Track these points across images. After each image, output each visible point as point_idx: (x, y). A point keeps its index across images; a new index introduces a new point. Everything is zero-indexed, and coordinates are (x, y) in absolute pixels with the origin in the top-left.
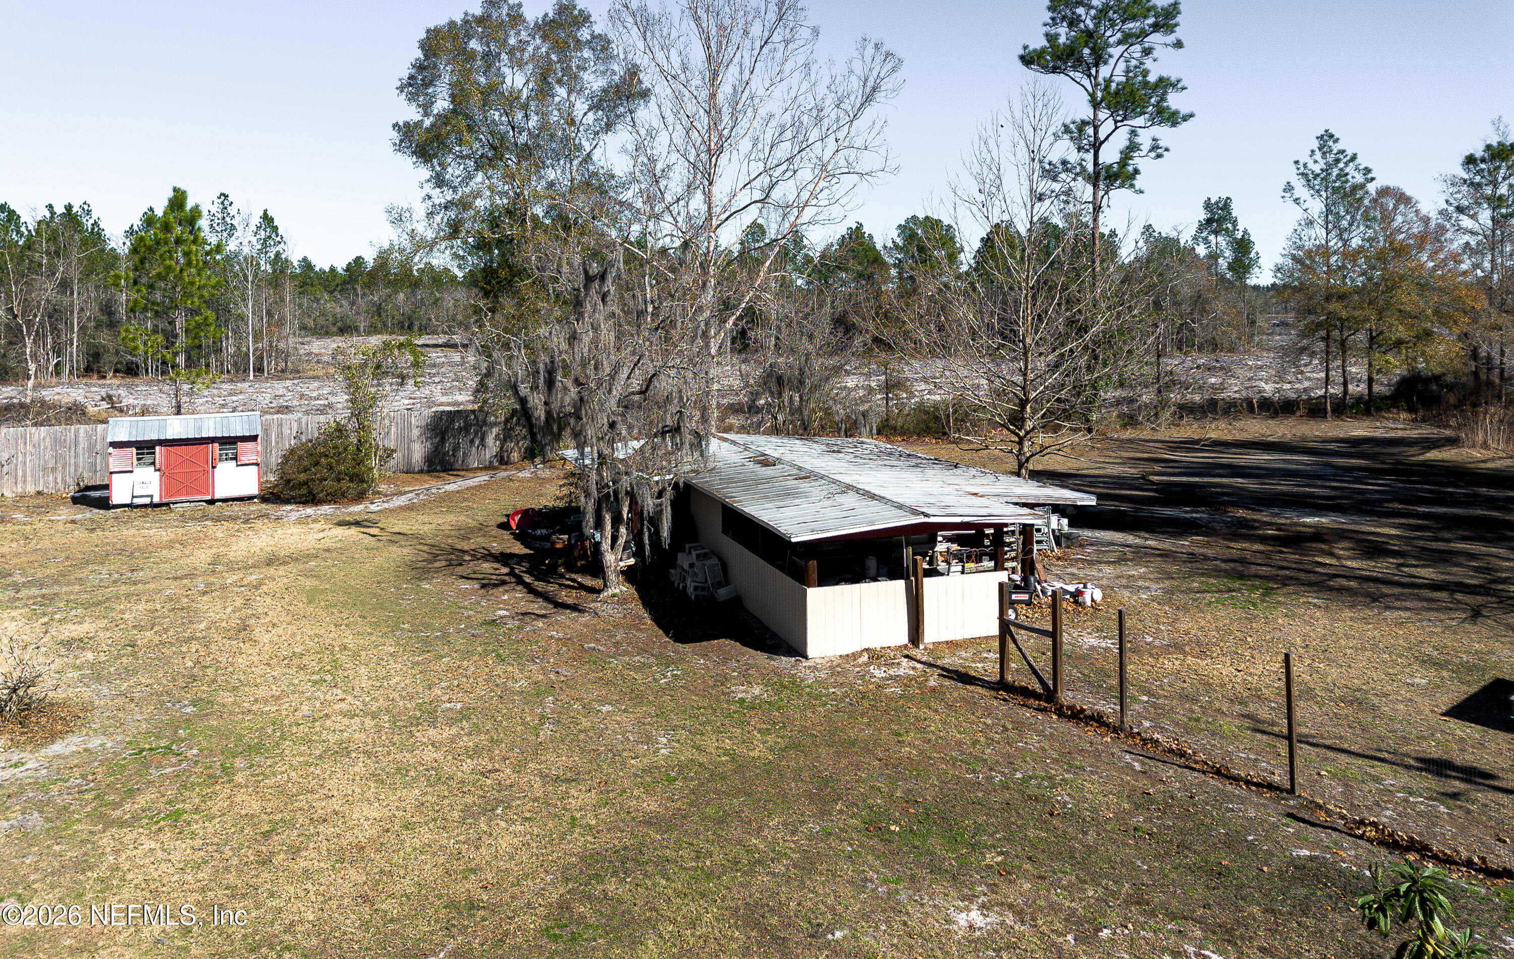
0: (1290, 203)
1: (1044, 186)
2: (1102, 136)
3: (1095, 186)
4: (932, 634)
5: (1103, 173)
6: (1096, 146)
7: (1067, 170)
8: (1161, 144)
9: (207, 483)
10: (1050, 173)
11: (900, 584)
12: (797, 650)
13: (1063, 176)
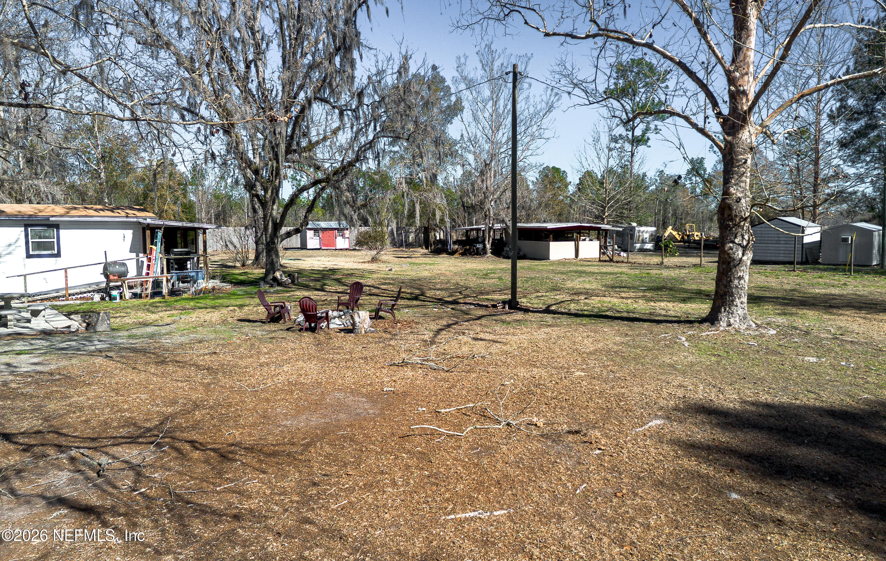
0: (712, 153)
1: (613, 145)
2: (636, 125)
3: (633, 145)
4: (581, 256)
5: (636, 140)
6: (633, 129)
7: (622, 139)
8: (658, 127)
9: (334, 244)
10: (615, 139)
11: (573, 242)
12: (547, 258)
13: (620, 141)
